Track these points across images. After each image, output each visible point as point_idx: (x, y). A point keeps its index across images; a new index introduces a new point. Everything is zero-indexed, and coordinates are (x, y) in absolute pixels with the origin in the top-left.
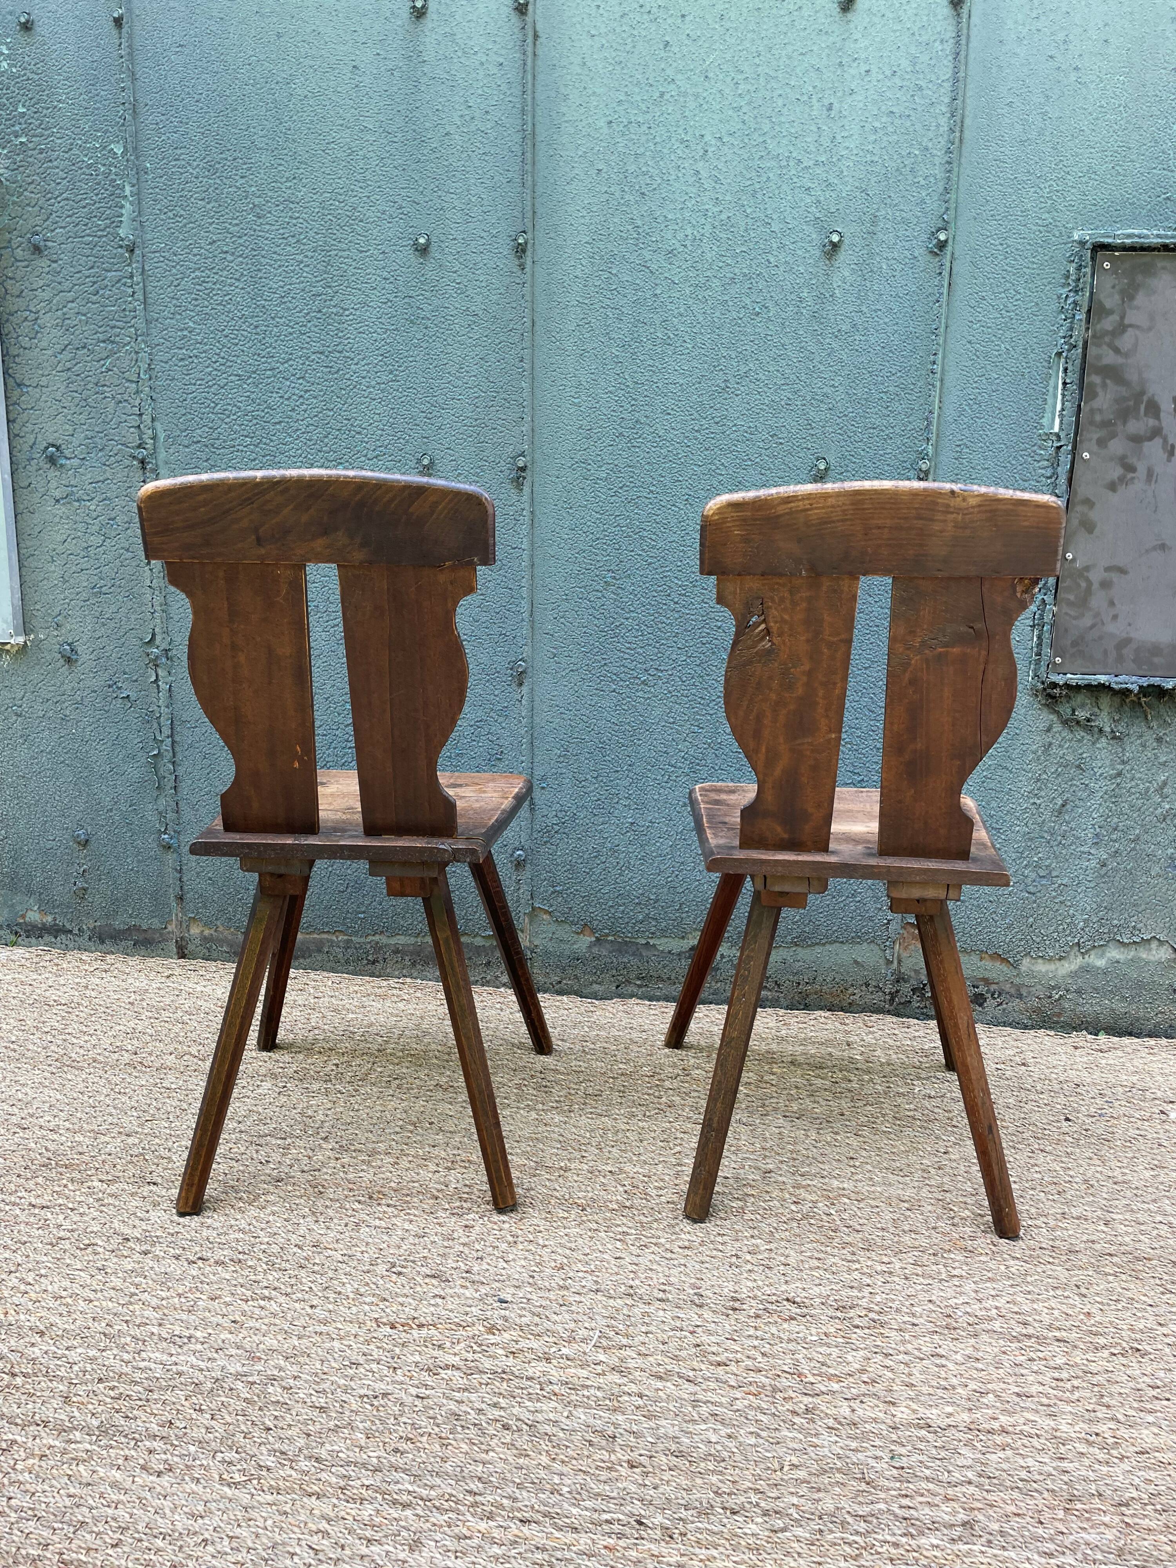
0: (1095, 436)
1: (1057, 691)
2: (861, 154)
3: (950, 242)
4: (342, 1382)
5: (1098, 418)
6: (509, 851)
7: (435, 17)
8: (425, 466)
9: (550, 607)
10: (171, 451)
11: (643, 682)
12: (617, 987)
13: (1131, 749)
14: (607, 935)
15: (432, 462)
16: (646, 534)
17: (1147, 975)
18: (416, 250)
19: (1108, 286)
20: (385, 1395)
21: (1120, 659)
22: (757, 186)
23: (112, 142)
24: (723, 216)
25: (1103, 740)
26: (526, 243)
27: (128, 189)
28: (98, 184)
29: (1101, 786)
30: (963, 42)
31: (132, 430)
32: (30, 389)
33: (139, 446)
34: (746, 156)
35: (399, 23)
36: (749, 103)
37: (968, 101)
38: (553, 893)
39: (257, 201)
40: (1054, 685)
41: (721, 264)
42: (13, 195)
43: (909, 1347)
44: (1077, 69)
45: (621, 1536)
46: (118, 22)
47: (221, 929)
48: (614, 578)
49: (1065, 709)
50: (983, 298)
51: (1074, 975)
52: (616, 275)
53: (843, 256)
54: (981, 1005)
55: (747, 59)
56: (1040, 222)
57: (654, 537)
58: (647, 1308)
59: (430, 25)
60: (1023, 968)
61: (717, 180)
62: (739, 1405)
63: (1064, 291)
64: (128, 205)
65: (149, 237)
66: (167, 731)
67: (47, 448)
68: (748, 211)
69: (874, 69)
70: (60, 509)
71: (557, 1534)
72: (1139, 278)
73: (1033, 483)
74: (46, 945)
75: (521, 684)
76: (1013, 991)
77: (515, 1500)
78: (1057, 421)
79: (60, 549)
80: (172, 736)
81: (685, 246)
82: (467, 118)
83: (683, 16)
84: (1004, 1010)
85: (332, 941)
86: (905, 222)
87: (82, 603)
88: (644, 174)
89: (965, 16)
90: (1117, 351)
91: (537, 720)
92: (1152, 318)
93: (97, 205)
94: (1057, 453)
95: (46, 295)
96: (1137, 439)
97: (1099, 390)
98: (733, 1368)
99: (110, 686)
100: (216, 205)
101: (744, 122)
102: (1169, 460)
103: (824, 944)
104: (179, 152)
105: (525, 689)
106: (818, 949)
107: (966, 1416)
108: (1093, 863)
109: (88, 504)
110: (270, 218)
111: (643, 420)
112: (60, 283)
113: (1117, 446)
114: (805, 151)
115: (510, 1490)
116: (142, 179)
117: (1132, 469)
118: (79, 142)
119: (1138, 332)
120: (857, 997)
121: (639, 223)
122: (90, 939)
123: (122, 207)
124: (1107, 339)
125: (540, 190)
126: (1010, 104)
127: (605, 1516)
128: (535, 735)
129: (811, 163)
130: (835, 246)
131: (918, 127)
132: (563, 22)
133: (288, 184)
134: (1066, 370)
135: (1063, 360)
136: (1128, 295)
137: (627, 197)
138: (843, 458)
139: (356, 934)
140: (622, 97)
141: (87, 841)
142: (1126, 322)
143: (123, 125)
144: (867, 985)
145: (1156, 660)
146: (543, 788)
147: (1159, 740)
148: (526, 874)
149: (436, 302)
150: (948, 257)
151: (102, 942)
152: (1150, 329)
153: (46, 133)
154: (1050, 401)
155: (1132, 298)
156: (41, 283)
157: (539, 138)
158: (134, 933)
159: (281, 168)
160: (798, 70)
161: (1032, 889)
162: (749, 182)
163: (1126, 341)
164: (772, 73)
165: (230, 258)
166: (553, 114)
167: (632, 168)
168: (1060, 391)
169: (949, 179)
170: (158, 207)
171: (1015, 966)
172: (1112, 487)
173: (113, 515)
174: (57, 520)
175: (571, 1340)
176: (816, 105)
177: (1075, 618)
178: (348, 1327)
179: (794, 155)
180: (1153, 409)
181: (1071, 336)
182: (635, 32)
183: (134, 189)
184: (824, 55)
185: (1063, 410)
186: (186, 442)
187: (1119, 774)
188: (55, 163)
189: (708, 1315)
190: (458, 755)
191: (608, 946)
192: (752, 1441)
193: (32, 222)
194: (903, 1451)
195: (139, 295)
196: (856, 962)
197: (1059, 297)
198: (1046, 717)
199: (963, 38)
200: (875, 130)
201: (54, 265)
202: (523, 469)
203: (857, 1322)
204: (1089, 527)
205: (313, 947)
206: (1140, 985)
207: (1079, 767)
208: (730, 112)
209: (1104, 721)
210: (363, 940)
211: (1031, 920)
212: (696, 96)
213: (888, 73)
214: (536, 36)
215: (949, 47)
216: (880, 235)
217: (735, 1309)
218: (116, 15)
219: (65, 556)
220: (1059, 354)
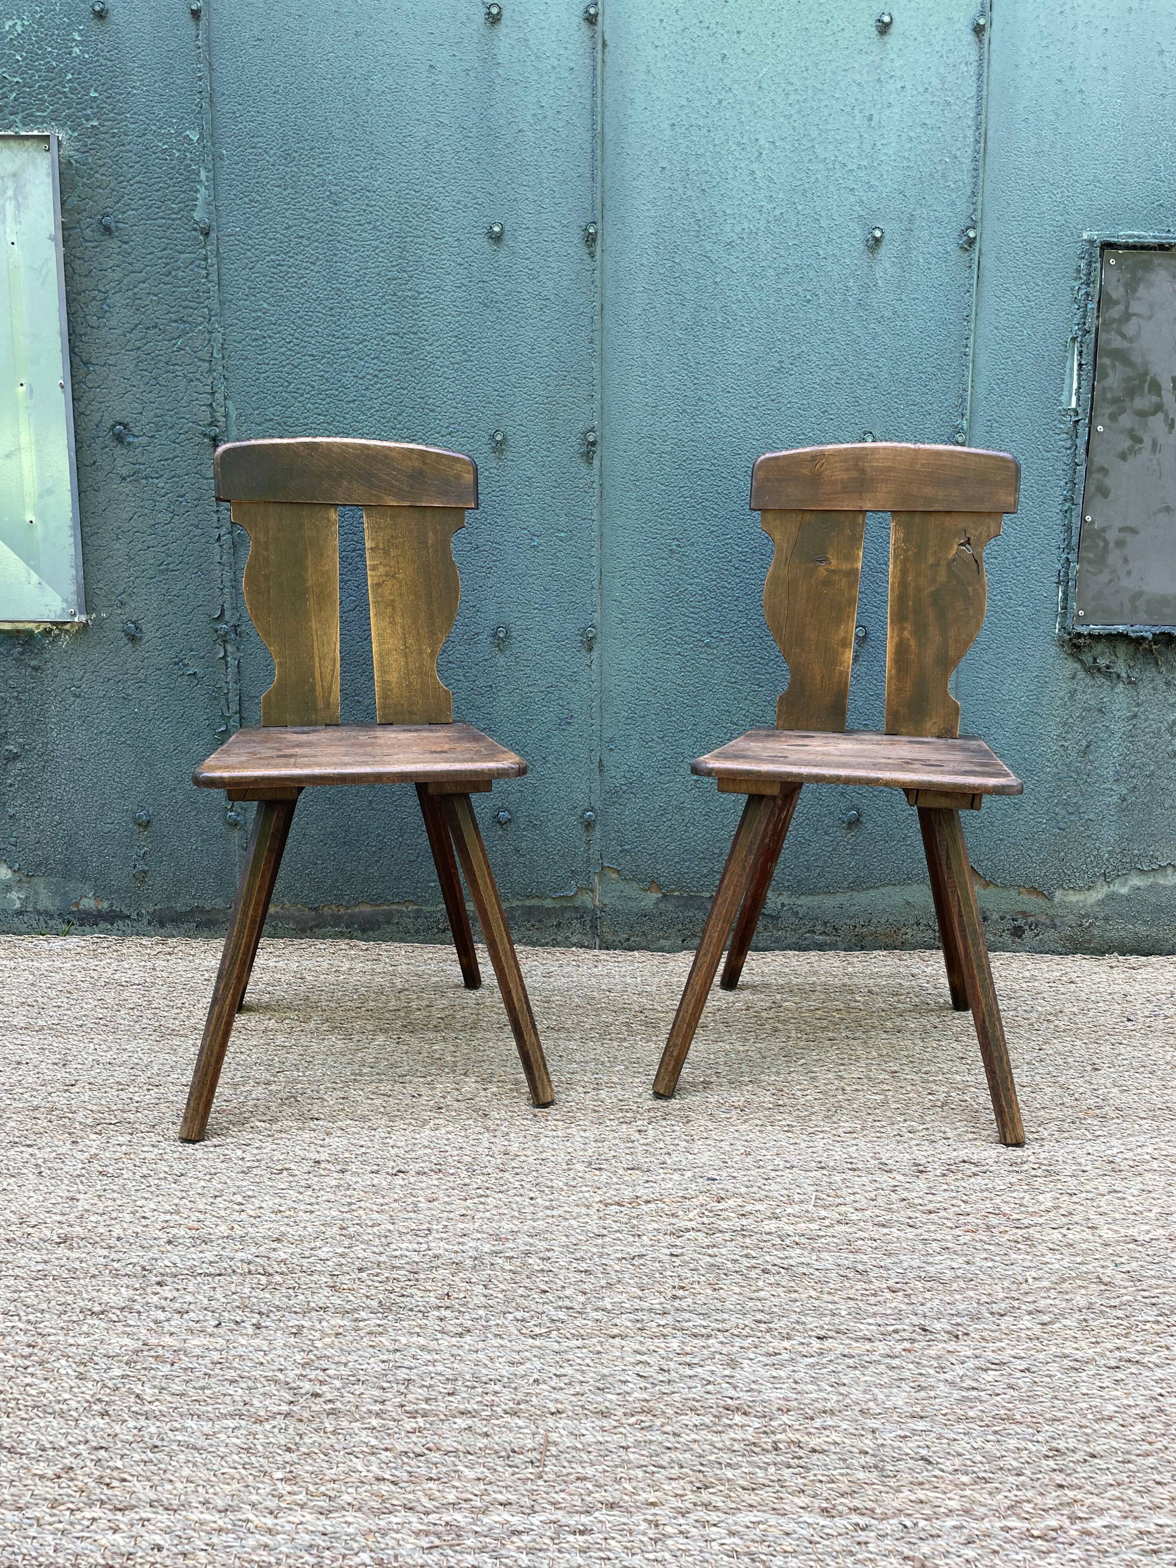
0: (1108, 411)
1: (1082, 641)
2: (899, 159)
3: (978, 238)
4: (595, 1250)
5: (1109, 396)
6: (580, 813)
7: (509, 23)
8: (498, 442)
9: (618, 574)
10: (243, 429)
11: (707, 645)
12: (683, 941)
13: (1145, 692)
14: (674, 890)
15: (504, 439)
16: (708, 504)
17: (1164, 899)
18: (490, 237)
19: (1114, 279)
20: (641, 1256)
21: (1134, 610)
22: (807, 186)
23: (189, 128)
24: (777, 212)
25: (1121, 685)
26: (596, 233)
27: (203, 175)
28: (172, 168)
29: (1120, 728)
30: (985, 65)
31: (203, 408)
32: (96, 367)
33: (210, 424)
34: (796, 159)
35: (474, 27)
36: (799, 112)
37: (990, 116)
38: (621, 852)
39: (333, 189)
40: (1079, 635)
41: (775, 256)
42: (83, 177)
43: (1088, 1188)
44: (1081, 91)
45: (913, 1341)
46: (196, 14)
47: (287, 905)
48: (678, 546)
49: (1088, 658)
50: (1007, 289)
51: (1101, 903)
52: (679, 264)
53: (884, 250)
54: (1020, 937)
55: (796, 73)
56: (1054, 223)
57: (715, 507)
58: (844, 1176)
59: (505, 30)
60: (1056, 900)
61: (771, 180)
62: (962, 1240)
63: (1076, 284)
64: (203, 190)
65: (224, 220)
66: (234, 707)
67: (114, 426)
68: (799, 208)
69: (908, 86)
70: (127, 488)
71: (855, 1344)
72: (1140, 273)
73: (1055, 454)
74: (101, 932)
75: (590, 649)
76: (1048, 922)
77: (803, 1323)
78: (1074, 398)
79: (126, 526)
80: (240, 712)
81: (742, 239)
82: (540, 117)
83: (738, 32)
84: (1041, 940)
85: (402, 912)
86: (939, 221)
87: (148, 581)
88: (705, 172)
89: (986, 42)
90: (1124, 336)
91: (606, 683)
92: (1151, 307)
93: (171, 189)
94: (1075, 427)
95: (117, 275)
96: (1142, 414)
97: (1110, 371)
98: (942, 1213)
99: (176, 664)
100: (293, 191)
101: (794, 129)
102: (1170, 433)
103: (877, 888)
104: (255, 140)
105: (595, 654)
106: (872, 892)
107: (1161, 1231)
108: (1115, 798)
109: (156, 481)
110: (347, 206)
111: (705, 397)
112: (130, 264)
113: (1126, 420)
114: (849, 156)
115: (794, 1317)
116: (218, 165)
117: (1139, 440)
118: (154, 128)
119: (1140, 321)
120: (908, 936)
121: (700, 217)
122: (149, 923)
123: (197, 191)
124: (1114, 326)
125: (608, 183)
126: (1026, 120)
127: (891, 1329)
128: (604, 698)
129: (855, 167)
130: (877, 240)
131: (948, 138)
132: (630, 33)
133: (366, 174)
134: (1081, 353)
135: (1077, 345)
136: (1131, 287)
137: (689, 193)
138: (888, 432)
139: (426, 902)
140: (684, 103)
141: (149, 822)
142: (1131, 311)
143: (199, 113)
144: (918, 924)
145: (1165, 610)
146: (611, 750)
147: (1168, 683)
148: (596, 835)
149: (509, 287)
150: (977, 252)
151: (162, 925)
152: (1150, 317)
153: (119, 117)
154: (1067, 381)
155: (1134, 291)
156: (111, 263)
157: (607, 138)
158: (196, 914)
159: (357, 158)
160: (841, 84)
161: (1062, 825)
162: (800, 183)
163: (1130, 329)
164: (819, 86)
165: (305, 242)
166: (621, 116)
167: (693, 167)
168: (1075, 372)
169: (975, 184)
170: (234, 192)
171: (1050, 898)
172: (1123, 456)
173: (182, 491)
174: (123, 497)
175: (791, 1202)
176: (858, 116)
177: (1095, 574)
178: (577, 1210)
179: (839, 159)
180: (1156, 387)
181: (1084, 324)
182: (696, 45)
183: (211, 175)
184: (864, 72)
185: (1079, 388)
186: (259, 420)
187: (1135, 716)
188: (128, 147)
189: (900, 1177)
190: (528, 720)
191: (674, 901)
192: (990, 1264)
193: (102, 203)
194: (1123, 1260)
195: (214, 277)
196: (908, 903)
197: (1072, 289)
198: (1072, 665)
199: (985, 61)
200: (911, 139)
201: (125, 246)
202: (593, 444)
203: (1033, 1173)
204: (1104, 492)
205: (381, 919)
206: (1159, 909)
207: (1100, 710)
208: (782, 120)
209: (1120, 667)
210: (433, 909)
211: (1063, 854)
212: (752, 104)
213: (921, 89)
214: (604, 45)
215: (973, 68)
216: (916, 232)
217: (921, 1172)
218: (194, 7)
219: (130, 533)
220: (1074, 339)
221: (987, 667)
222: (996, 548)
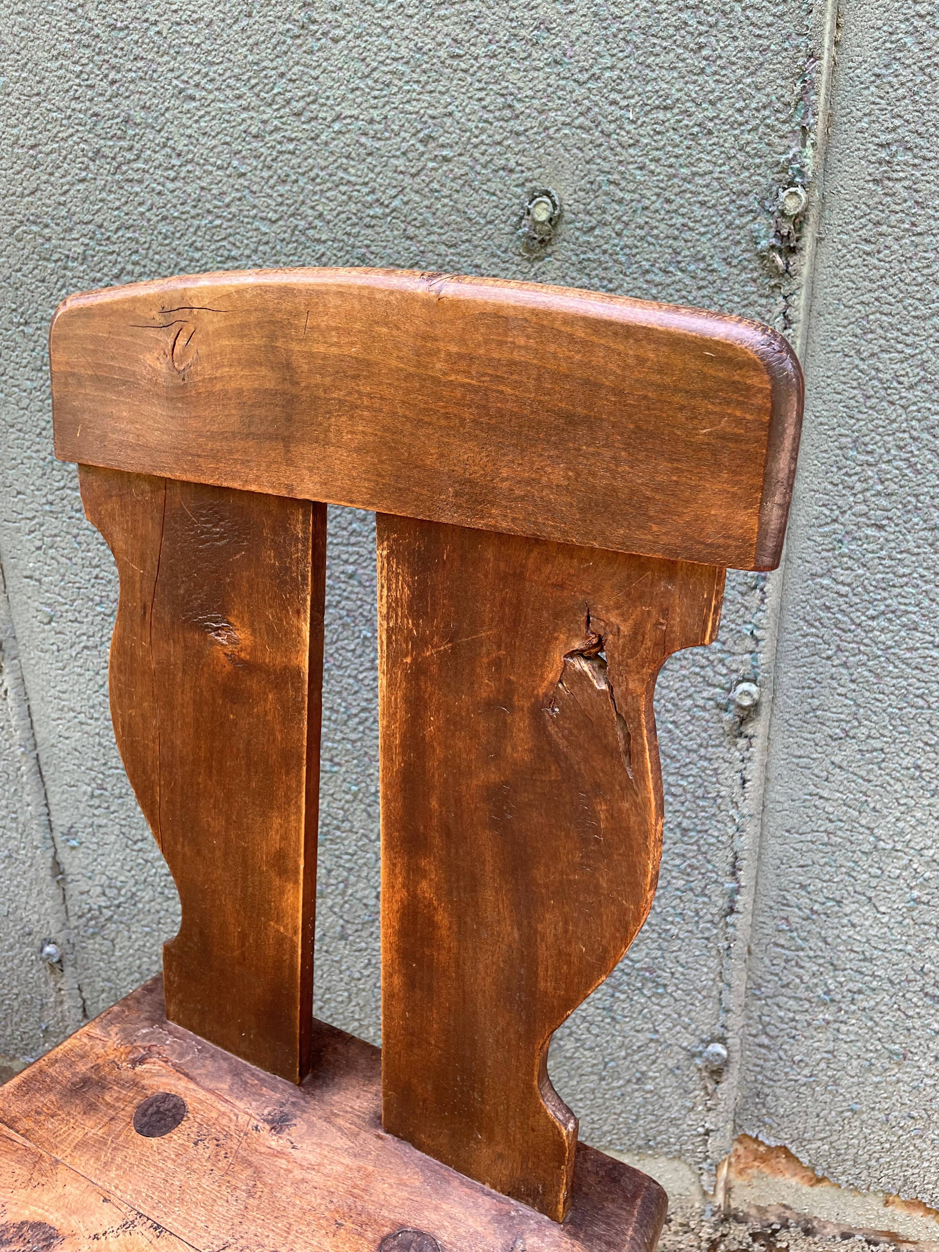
6: (38, 943)
91: (41, 733)
111: (139, 116)
128: (43, 759)
138: (594, 188)
146: (73, 848)
148: (68, 982)
221: (839, 776)
222: (884, 502)
